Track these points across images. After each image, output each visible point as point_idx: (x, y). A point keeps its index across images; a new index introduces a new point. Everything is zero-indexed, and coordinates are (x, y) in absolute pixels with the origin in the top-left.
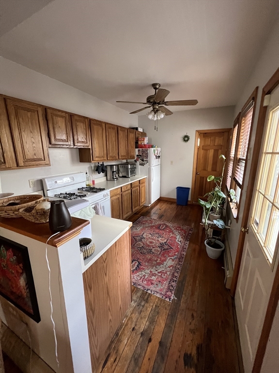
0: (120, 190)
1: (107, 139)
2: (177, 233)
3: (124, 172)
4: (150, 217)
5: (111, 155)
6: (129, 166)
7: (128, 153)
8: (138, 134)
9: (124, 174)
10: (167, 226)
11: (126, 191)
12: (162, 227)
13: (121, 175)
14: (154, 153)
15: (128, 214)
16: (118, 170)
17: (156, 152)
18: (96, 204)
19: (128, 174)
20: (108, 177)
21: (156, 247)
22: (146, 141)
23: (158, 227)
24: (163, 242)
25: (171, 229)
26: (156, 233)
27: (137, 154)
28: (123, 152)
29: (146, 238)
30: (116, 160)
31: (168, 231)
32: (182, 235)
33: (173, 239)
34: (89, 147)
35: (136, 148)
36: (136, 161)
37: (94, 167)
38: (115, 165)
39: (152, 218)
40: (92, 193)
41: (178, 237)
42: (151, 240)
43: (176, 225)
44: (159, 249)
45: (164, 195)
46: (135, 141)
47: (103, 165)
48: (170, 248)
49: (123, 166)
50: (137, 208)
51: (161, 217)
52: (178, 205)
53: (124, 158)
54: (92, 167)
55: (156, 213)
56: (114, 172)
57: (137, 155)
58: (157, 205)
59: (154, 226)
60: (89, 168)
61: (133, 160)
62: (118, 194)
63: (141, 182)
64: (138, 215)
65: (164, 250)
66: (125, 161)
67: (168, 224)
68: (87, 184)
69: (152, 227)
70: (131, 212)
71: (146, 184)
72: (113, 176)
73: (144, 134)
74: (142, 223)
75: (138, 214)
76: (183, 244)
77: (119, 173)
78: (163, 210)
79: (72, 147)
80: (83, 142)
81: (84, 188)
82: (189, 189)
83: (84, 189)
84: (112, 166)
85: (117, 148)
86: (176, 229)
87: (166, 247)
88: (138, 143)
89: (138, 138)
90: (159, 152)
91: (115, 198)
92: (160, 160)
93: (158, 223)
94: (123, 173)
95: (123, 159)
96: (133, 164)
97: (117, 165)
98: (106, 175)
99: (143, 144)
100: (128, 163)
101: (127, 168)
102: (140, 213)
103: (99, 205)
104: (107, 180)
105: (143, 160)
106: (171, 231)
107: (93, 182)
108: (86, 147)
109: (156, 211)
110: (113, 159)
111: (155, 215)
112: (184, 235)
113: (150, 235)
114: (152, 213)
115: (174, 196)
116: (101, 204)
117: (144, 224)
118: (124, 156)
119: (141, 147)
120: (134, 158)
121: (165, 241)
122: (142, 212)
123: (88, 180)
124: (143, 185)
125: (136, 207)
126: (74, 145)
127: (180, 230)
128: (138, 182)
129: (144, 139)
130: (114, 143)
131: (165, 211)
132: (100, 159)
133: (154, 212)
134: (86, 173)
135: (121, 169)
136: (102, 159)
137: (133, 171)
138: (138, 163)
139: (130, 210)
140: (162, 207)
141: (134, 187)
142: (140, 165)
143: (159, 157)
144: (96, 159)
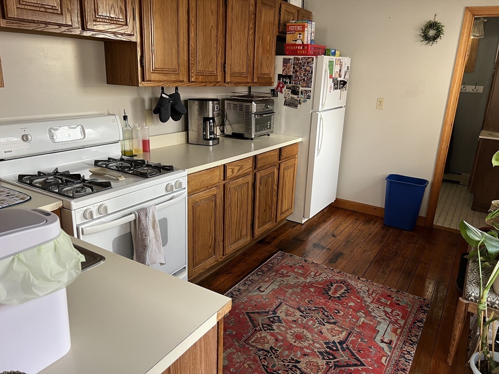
0: (219, 174)
1: (192, 19)
2: (378, 313)
3: (238, 122)
4: (302, 254)
5: (200, 68)
6: (254, 107)
7: (252, 67)
8: (289, 13)
9: (238, 129)
10: (350, 289)
11: (237, 177)
12: (336, 291)
13: (228, 130)
14: (331, 70)
15: (241, 243)
16: (222, 115)
17: (336, 69)
18: (139, 211)
19: (249, 129)
20: (193, 134)
21: (313, 354)
22: (308, 35)
23: (324, 290)
24: (336, 339)
25: (362, 299)
26: (317, 310)
27: (280, 70)
28: (237, 61)
29: (287, 322)
30: (216, 83)
31: (352, 304)
32: (396, 322)
33: (367, 333)
34: (133, 39)
35: (279, 53)
36: (274, 93)
37: (151, 100)
38: (213, 100)
39: (310, 260)
40: (131, 179)
41: (382, 328)
42: (299, 330)
43: (377, 287)
44: (321, 362)
45: (350, 196)
46: (275, 32)
47: (175, 96)
48: (354, 361)
49: (235, 106)
50: (267, 226)
51: (334, 259)
52: (386, 226)
53: (240, 80)
54: (143, 101)
55: (323, 244)
56: (209, 119)
57: (280, 76)
58: (325, 221)
59: (311, 285)
60: (134, 103)
61: (266, 90)
62: (213, 186)
63: (284, 154)
64: (269, 248)
65: (336, 366)
66: (242, 90)
67: (353, 283)
68: (127, 148)
69: (306, 287)
70: (249, 238)
71: (300, 160)
72: (205, 130)
73: (304, 15)
74: (277, 271)
75: (269, 243)
76: (397, 352)
77: (222, 124)
78: (341, 238)
79: (78, 32)
80: (112, 21)
81: (114, 160)
82: (423, 182)
83: (113, 165)
84: (203, 102)
85: (221, 50)
86: (378, 301)
87: (343, 357)
88: (284, 39)
89: (285, 25)
90: (344, 69)
91: (203, 195)
92: (345, 93)
93: (324, 275)
94: (235, 126)
95: (237, 84)
96: (267, 102)
97: (220, 102)
98: (186, 129)
99: (299, 42)
100: (253, 97)
101: (248, 112)
102: (276, 242)
103: (150, 215)
104: (188, 141)
105: (295, 92)
106: (361, 307)
107: (146, 144)
108: (124, 38)
109: (323, 238)
110: (208, 81)
111: (317, 251)
112: (402, 322)
113: (298, 314)
114: (309, 246)
115: (377, 199)
116: (157, 212)
117: (283, 275)
118: (240, 74)
119: (294, 52)
120: (270, 83)
121: (343, 335)
122: (281, 238)
123: (131, 138)
124: (289, 163)
125: (264, 223)
126: (84, 28)
127: (391, 306)
128: (277, 153)
129: (304, 27)
130: (214, 32)
131: (347, 242)
132: (165, 78)
133: (315, 241)
134: (125, 118)
135: (230, 114)
136: (173, 78)
137: (265, 121)
138: (281, 98)
139: (246, 230)
140: (341, 228)
141: (263, 168)
142: (286, 104)
143: (344, 83)
144: (155, 77)
